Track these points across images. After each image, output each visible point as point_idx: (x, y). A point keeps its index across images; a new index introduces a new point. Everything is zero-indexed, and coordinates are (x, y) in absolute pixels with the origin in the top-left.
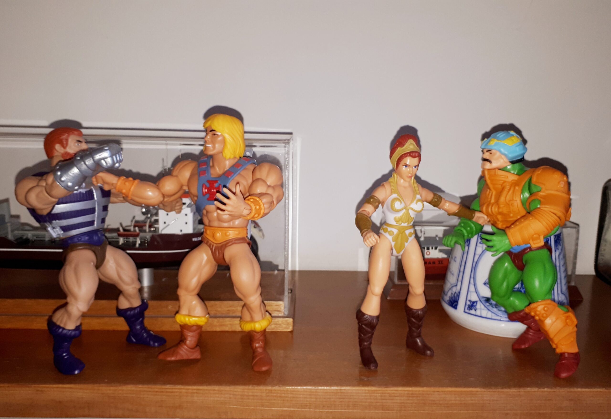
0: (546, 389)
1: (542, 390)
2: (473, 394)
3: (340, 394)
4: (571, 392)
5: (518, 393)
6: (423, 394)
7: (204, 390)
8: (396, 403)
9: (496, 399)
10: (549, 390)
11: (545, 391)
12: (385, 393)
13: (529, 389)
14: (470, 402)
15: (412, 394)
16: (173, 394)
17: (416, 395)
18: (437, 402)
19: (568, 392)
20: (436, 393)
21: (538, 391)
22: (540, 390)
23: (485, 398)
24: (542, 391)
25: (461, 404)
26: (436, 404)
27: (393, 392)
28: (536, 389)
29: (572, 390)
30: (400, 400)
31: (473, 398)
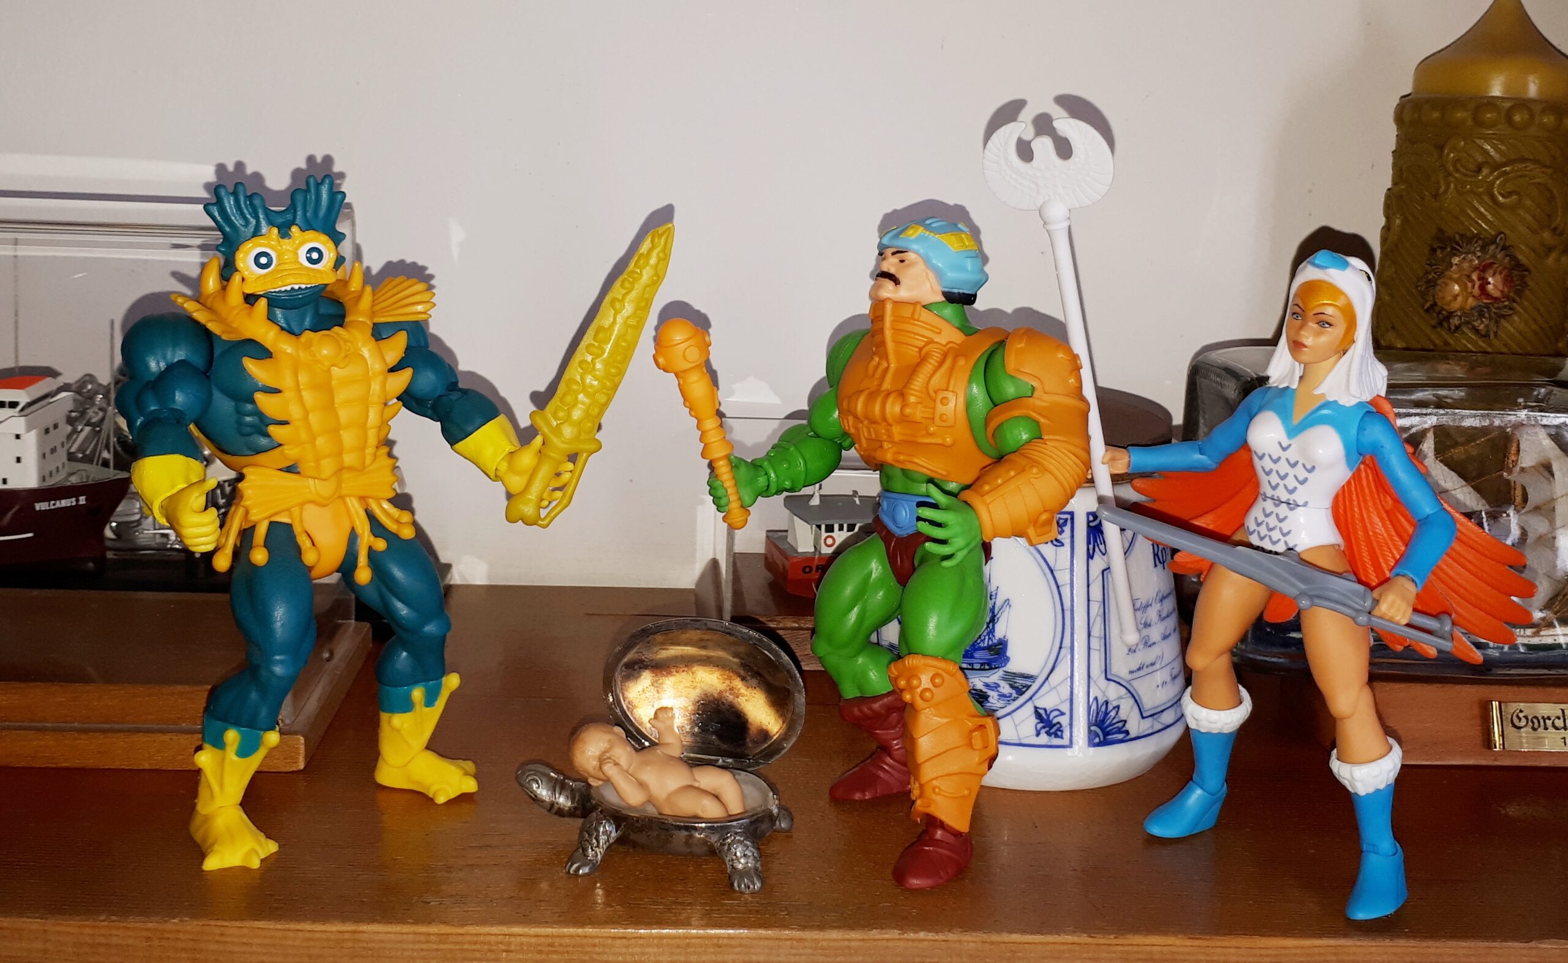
1: (912, 935)
5: (847, 943)
15: (551, 945)
21: (899, 939)
24: (913, 940)
28: (894, 934)
29: (995, 937)
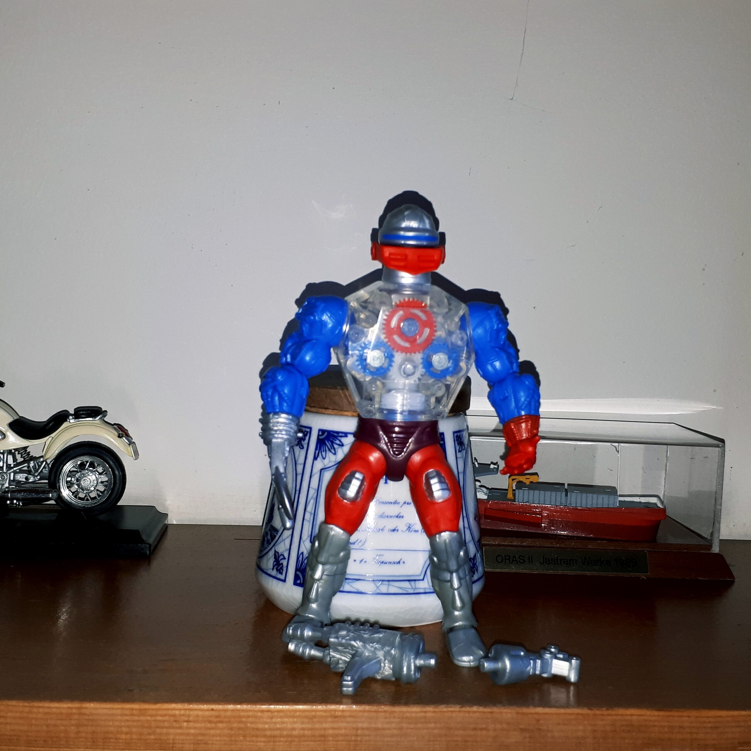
0: (475, 708)
2: (336, 717)
3: (76, 717)
4: (523, 714)
6: (240, 717)
8: (188, 734)
9: (380, 726)
10: (481, 709)
11: (474, 712)
12: (165, 715)
13: (443, 708)
14: (331, 732)
17: (226, 720)
18: (269, 733)
19: (517, 713)
20: (266, 714)
22: (464, 709)
23: (360, 725)
25: (314, 736)
26: (265, 736)
27: (182, 712)
30: (195, 728)
31: (335, 725)
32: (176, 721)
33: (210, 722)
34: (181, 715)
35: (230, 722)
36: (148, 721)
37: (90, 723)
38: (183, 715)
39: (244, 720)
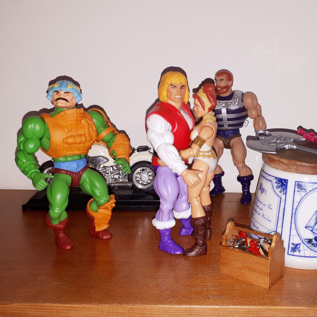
7: (76, 308)
16: (51, 311)
17: (251, 313)
32: (230, 313)
33: (245, 313)
34: (232, 311)
35: (253, 314)
36: (219, 313)
37: (195, 314)
38: (233, 311)
39: (259, 313)
